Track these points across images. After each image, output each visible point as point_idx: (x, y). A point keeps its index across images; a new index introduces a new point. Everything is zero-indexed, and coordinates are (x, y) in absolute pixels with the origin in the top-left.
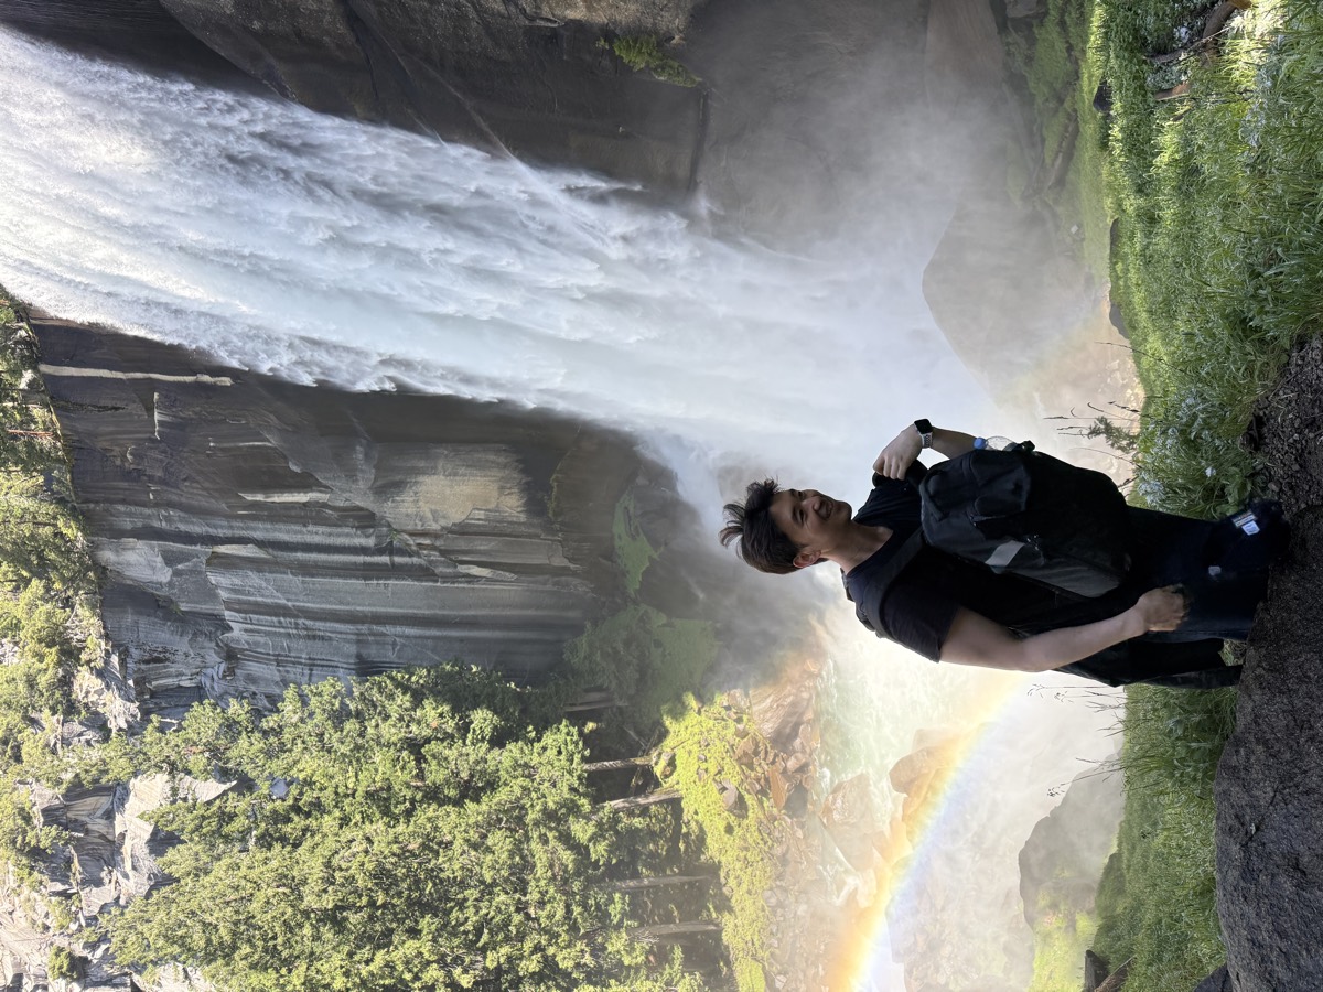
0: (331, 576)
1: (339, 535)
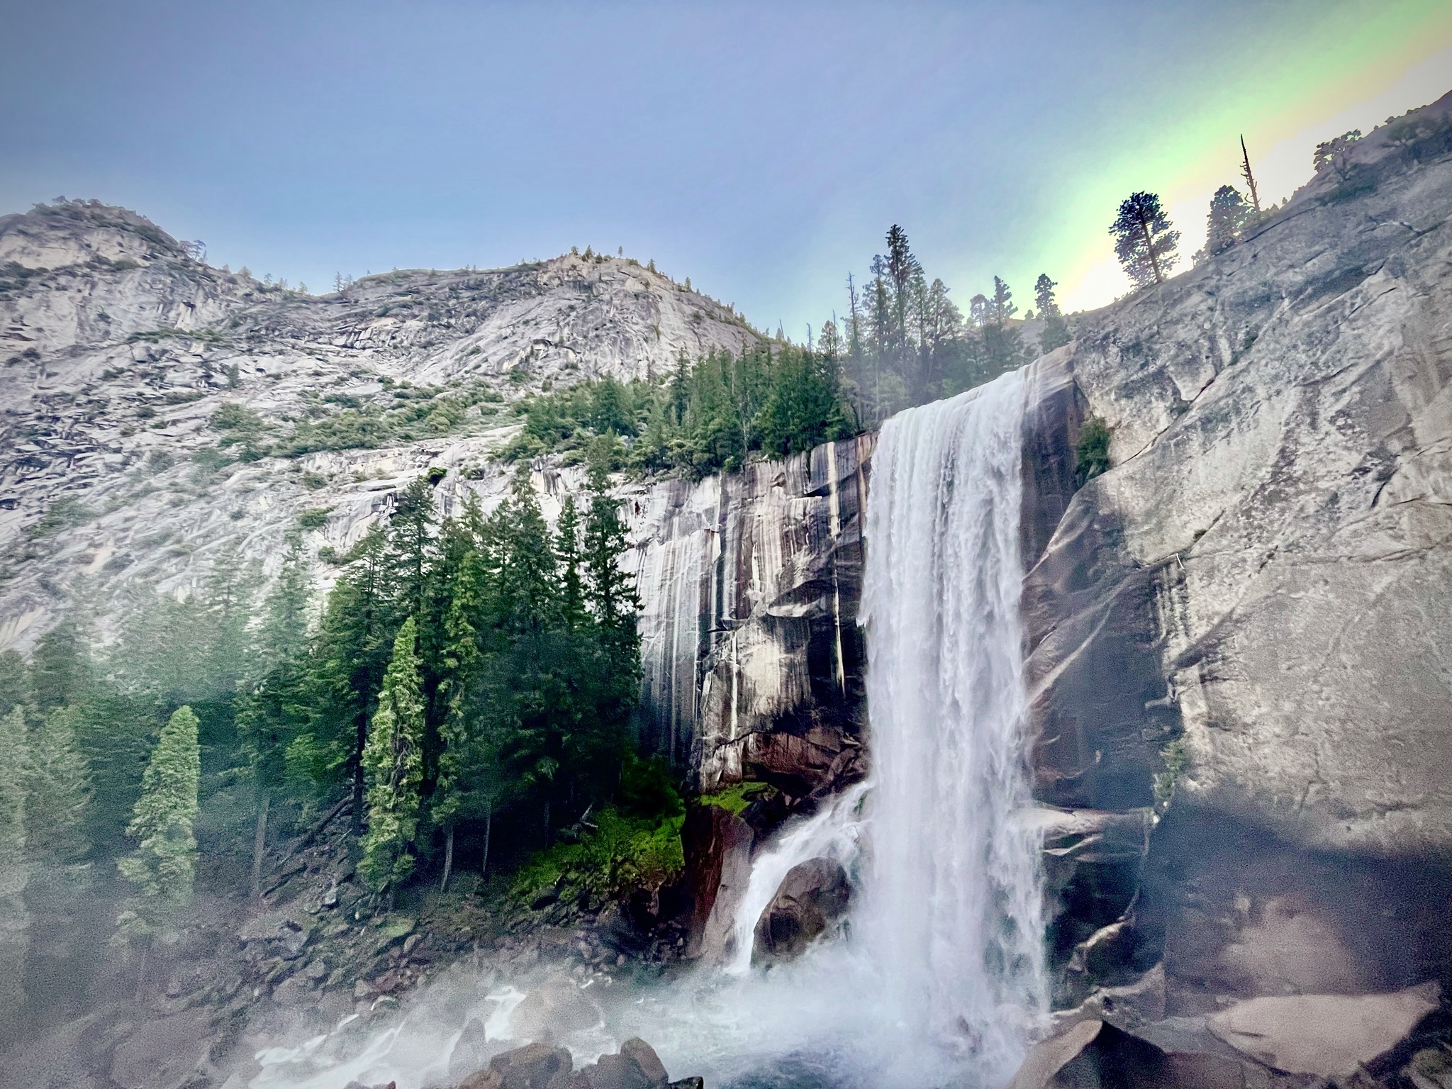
0: (700, 598)
1: (731, 598)
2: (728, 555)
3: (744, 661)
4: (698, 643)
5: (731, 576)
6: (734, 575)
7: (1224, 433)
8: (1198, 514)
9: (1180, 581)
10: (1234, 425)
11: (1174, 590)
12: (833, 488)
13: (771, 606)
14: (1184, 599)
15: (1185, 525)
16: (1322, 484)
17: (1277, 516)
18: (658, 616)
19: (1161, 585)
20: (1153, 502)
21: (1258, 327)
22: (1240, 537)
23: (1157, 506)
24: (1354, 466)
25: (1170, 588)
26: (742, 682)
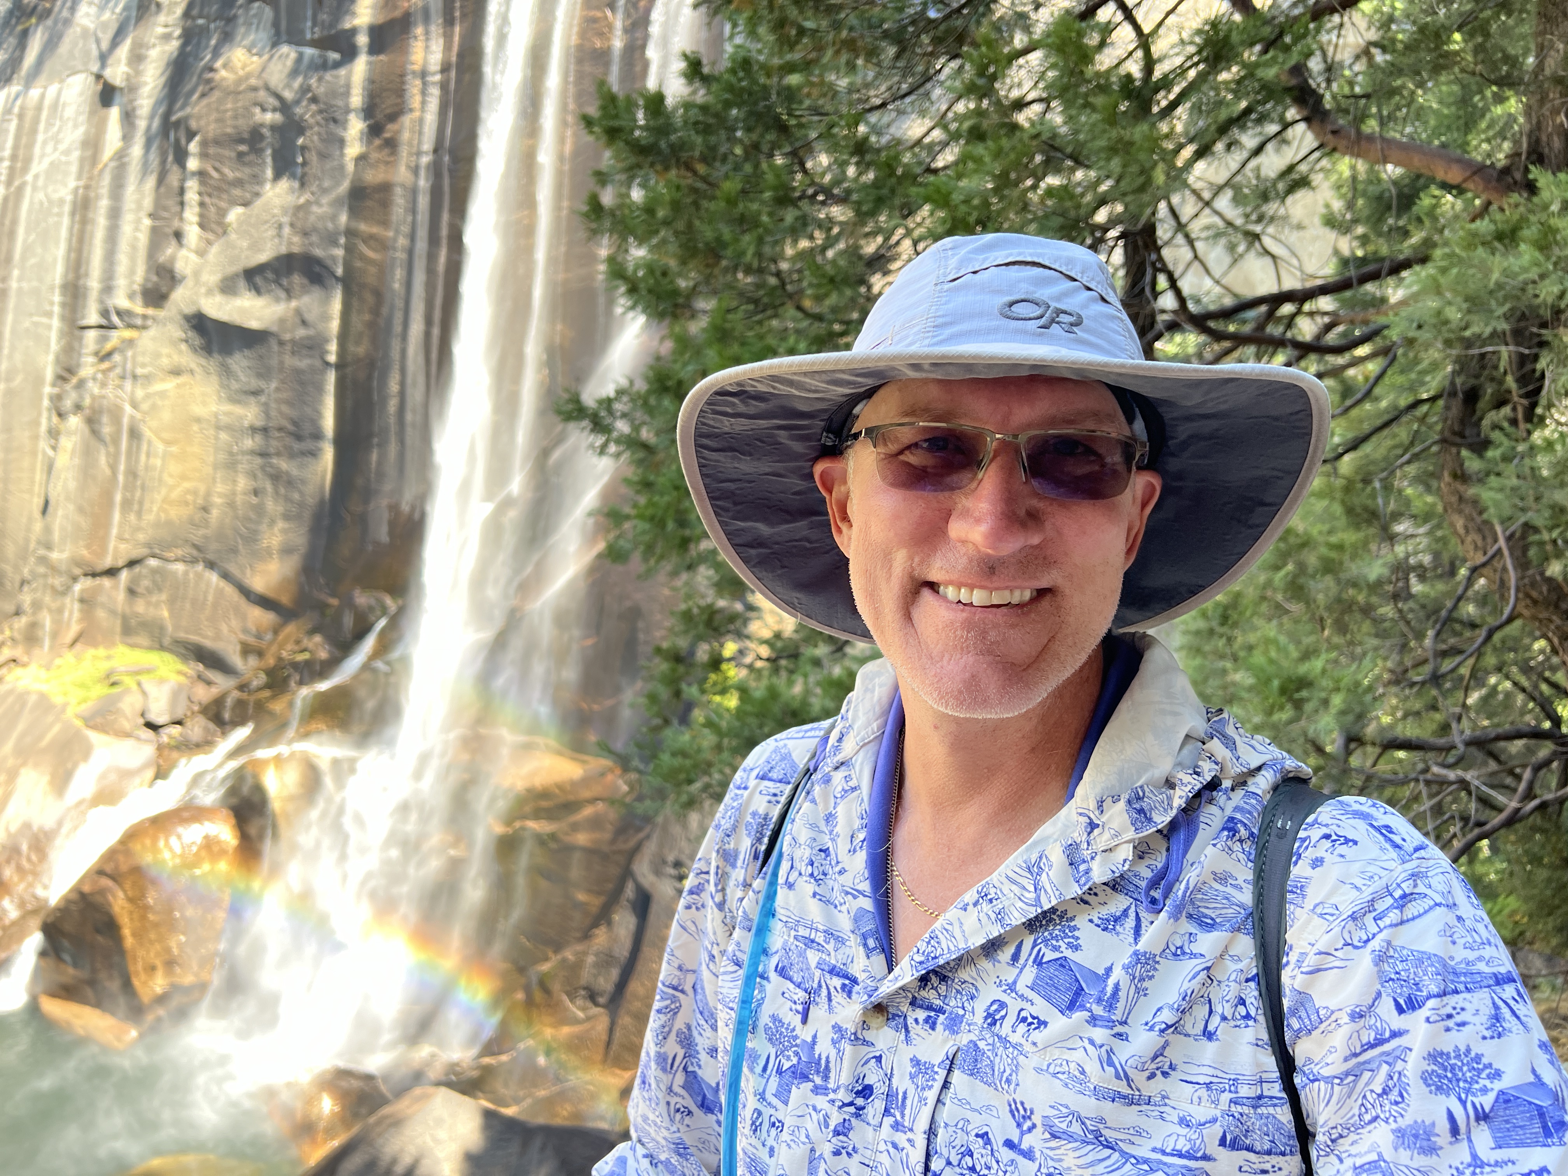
0: (70, 241)
1: (133, 259)
2: (137, 150)
3: (145, 406)
4: (54, 347)
5: (139, 207)
12: (362, 40)
13: (210, 292)
26: (139, 448)
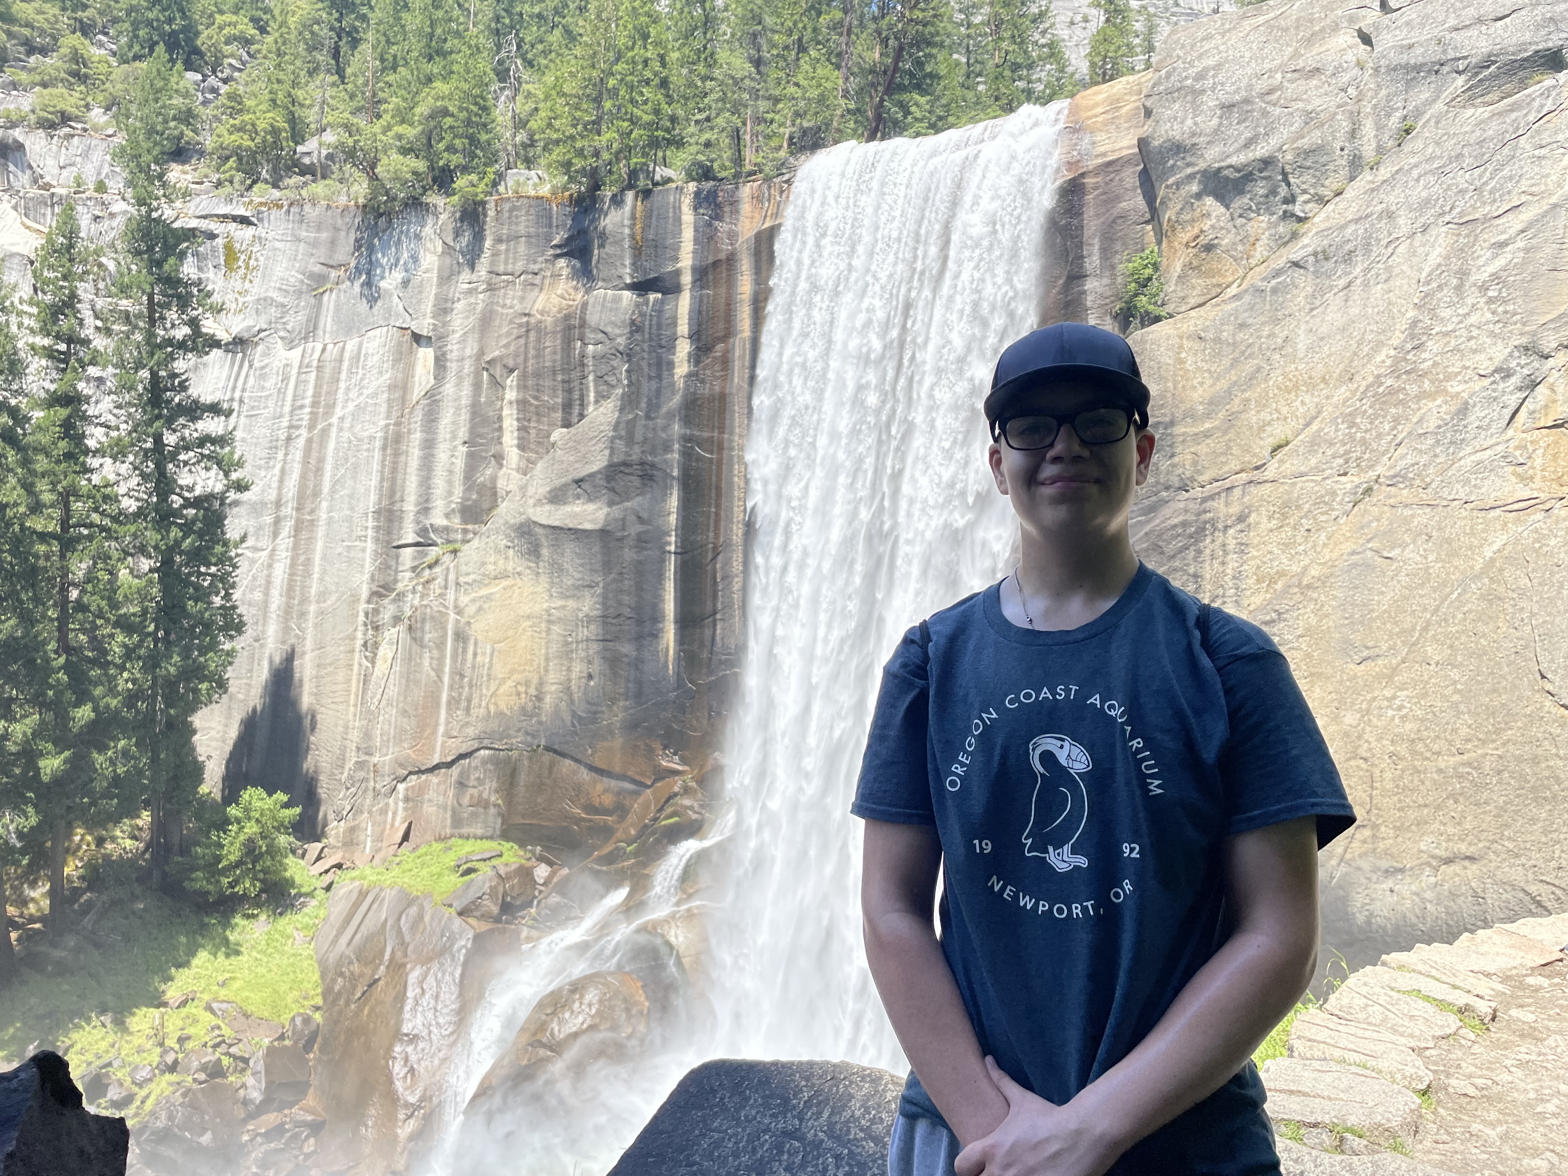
0: (382, 472)
1: (450, 482)
2: (449, 388)
3: (470, 611)
4: (369, 567)
5: (454, 437)
6: (463, 433)
7: (1342, 283)
8: (1285, 410)
9: (1241, 518)
10: (1358, 270)
11: (1231, 531)
12: (687, 279)
13: (538, 504)
14: (1242, 548)
15: (1262, 429)
16: (1454, 387)
17: (1387, 427)
18: (278, 504)
19: (1213, 522)
20: (1223, 384)
21: (1418, 113)
22: (1334, 457)
23: (1229, 392)
24: (1496, 363)
25: (1226, 528)
26: (465, 650)
